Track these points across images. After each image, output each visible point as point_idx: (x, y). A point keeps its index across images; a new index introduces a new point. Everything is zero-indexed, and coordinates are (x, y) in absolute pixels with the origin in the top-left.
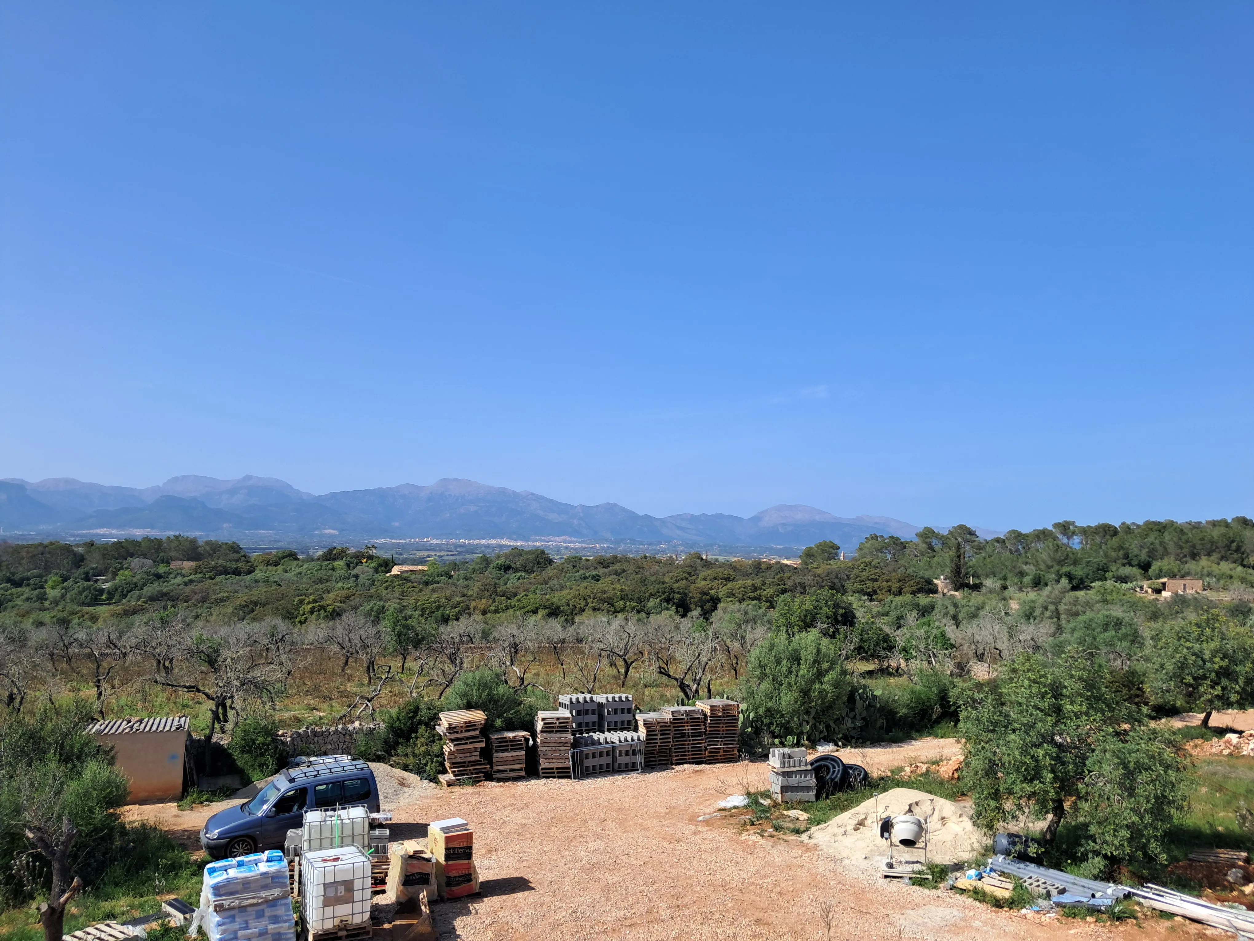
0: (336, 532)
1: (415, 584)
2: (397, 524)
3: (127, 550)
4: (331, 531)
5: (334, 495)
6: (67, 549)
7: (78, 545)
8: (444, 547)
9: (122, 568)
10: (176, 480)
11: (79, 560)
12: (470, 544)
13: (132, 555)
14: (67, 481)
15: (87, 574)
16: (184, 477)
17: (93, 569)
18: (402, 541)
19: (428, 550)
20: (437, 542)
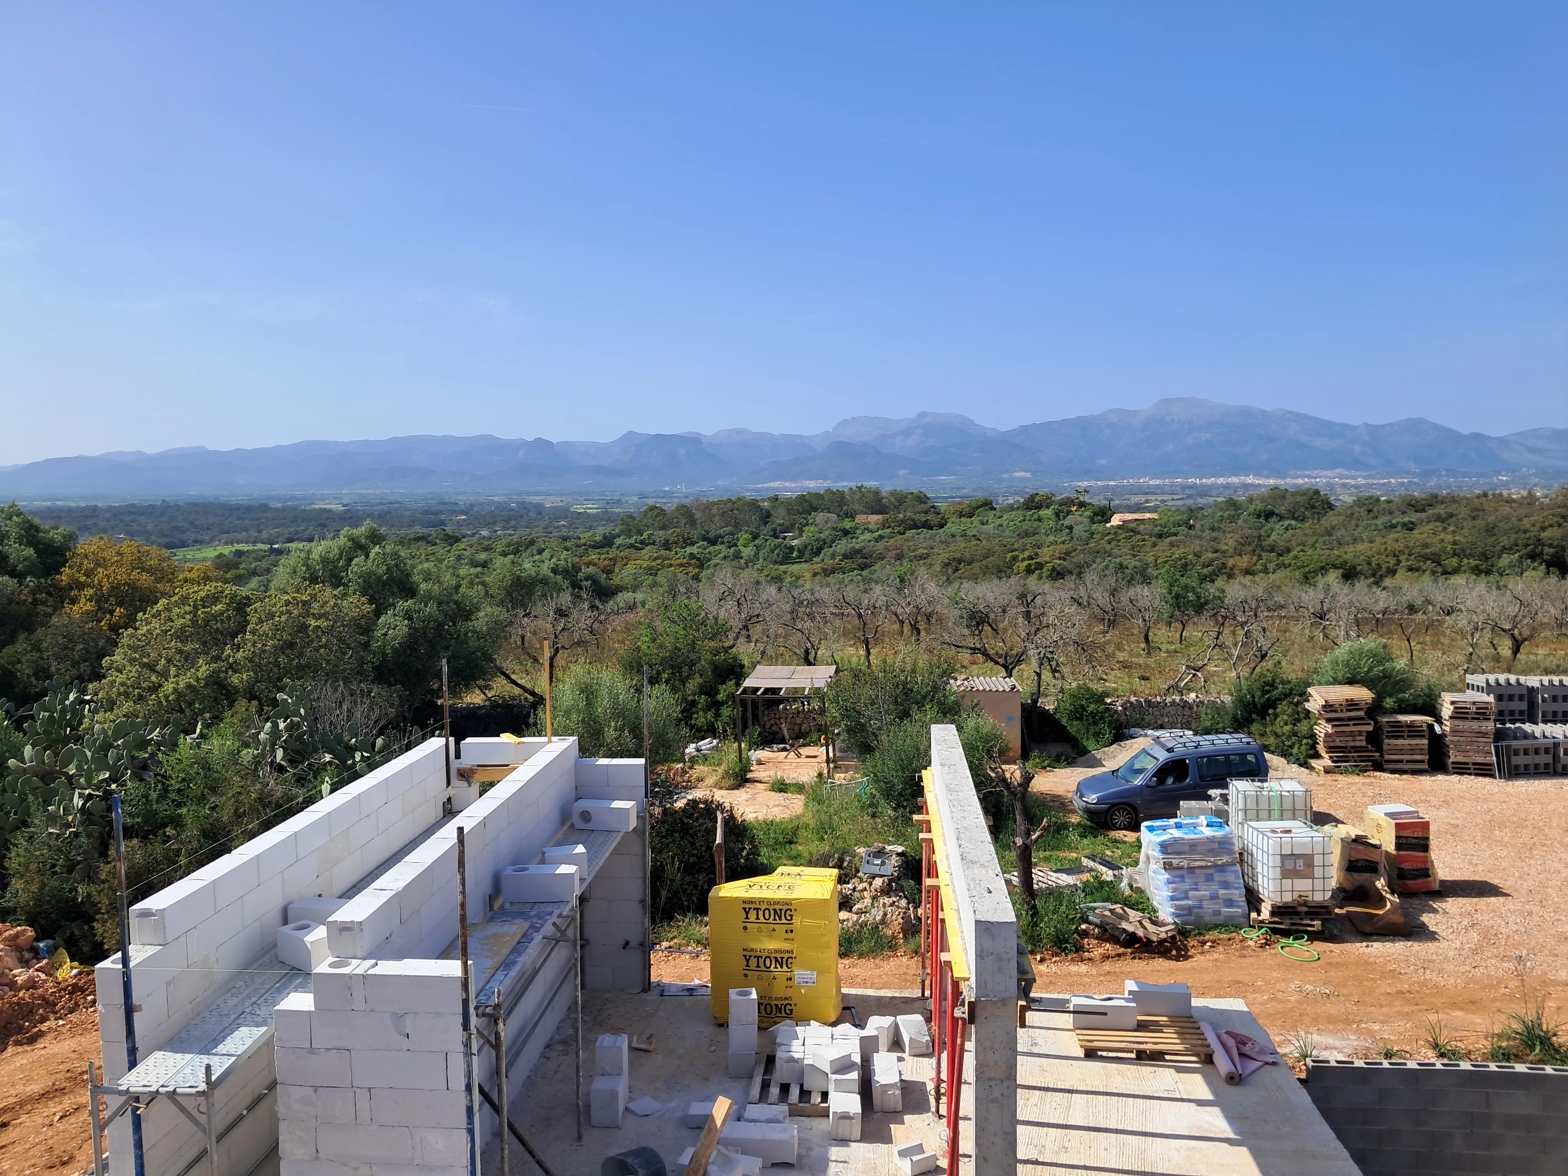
0: (1028, 475)
1: (1147, 537)
2: (1104, 462)
3: (810, 503)
4: (1022, 474)
5: (1024, 429)
6: (754, 505)
7: (763, 500)
8: (1168, 489)
9: (807, 524)
10: (844, 423)
11: (765, 517)
12: (1202, 484)
13: (816, 510)
14: (739, 432)
15: (775, 530)
16: (854, 418)
17: (780, 525)
18: (1112, 483)
19: (1147, 493)
20: (1158, 482)
